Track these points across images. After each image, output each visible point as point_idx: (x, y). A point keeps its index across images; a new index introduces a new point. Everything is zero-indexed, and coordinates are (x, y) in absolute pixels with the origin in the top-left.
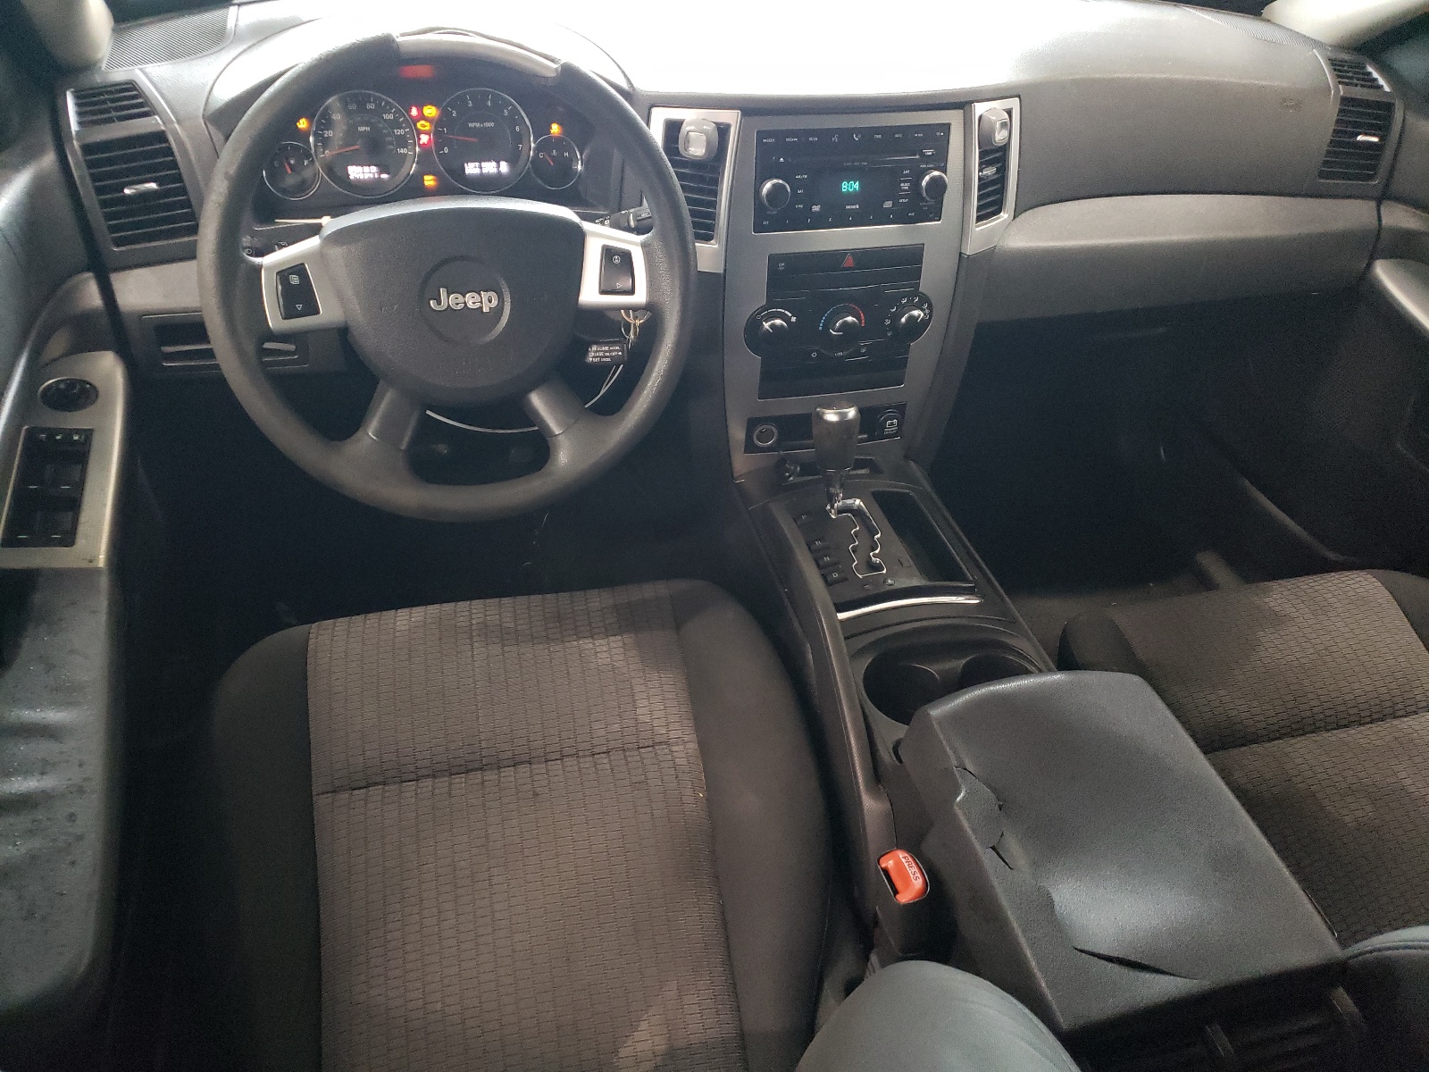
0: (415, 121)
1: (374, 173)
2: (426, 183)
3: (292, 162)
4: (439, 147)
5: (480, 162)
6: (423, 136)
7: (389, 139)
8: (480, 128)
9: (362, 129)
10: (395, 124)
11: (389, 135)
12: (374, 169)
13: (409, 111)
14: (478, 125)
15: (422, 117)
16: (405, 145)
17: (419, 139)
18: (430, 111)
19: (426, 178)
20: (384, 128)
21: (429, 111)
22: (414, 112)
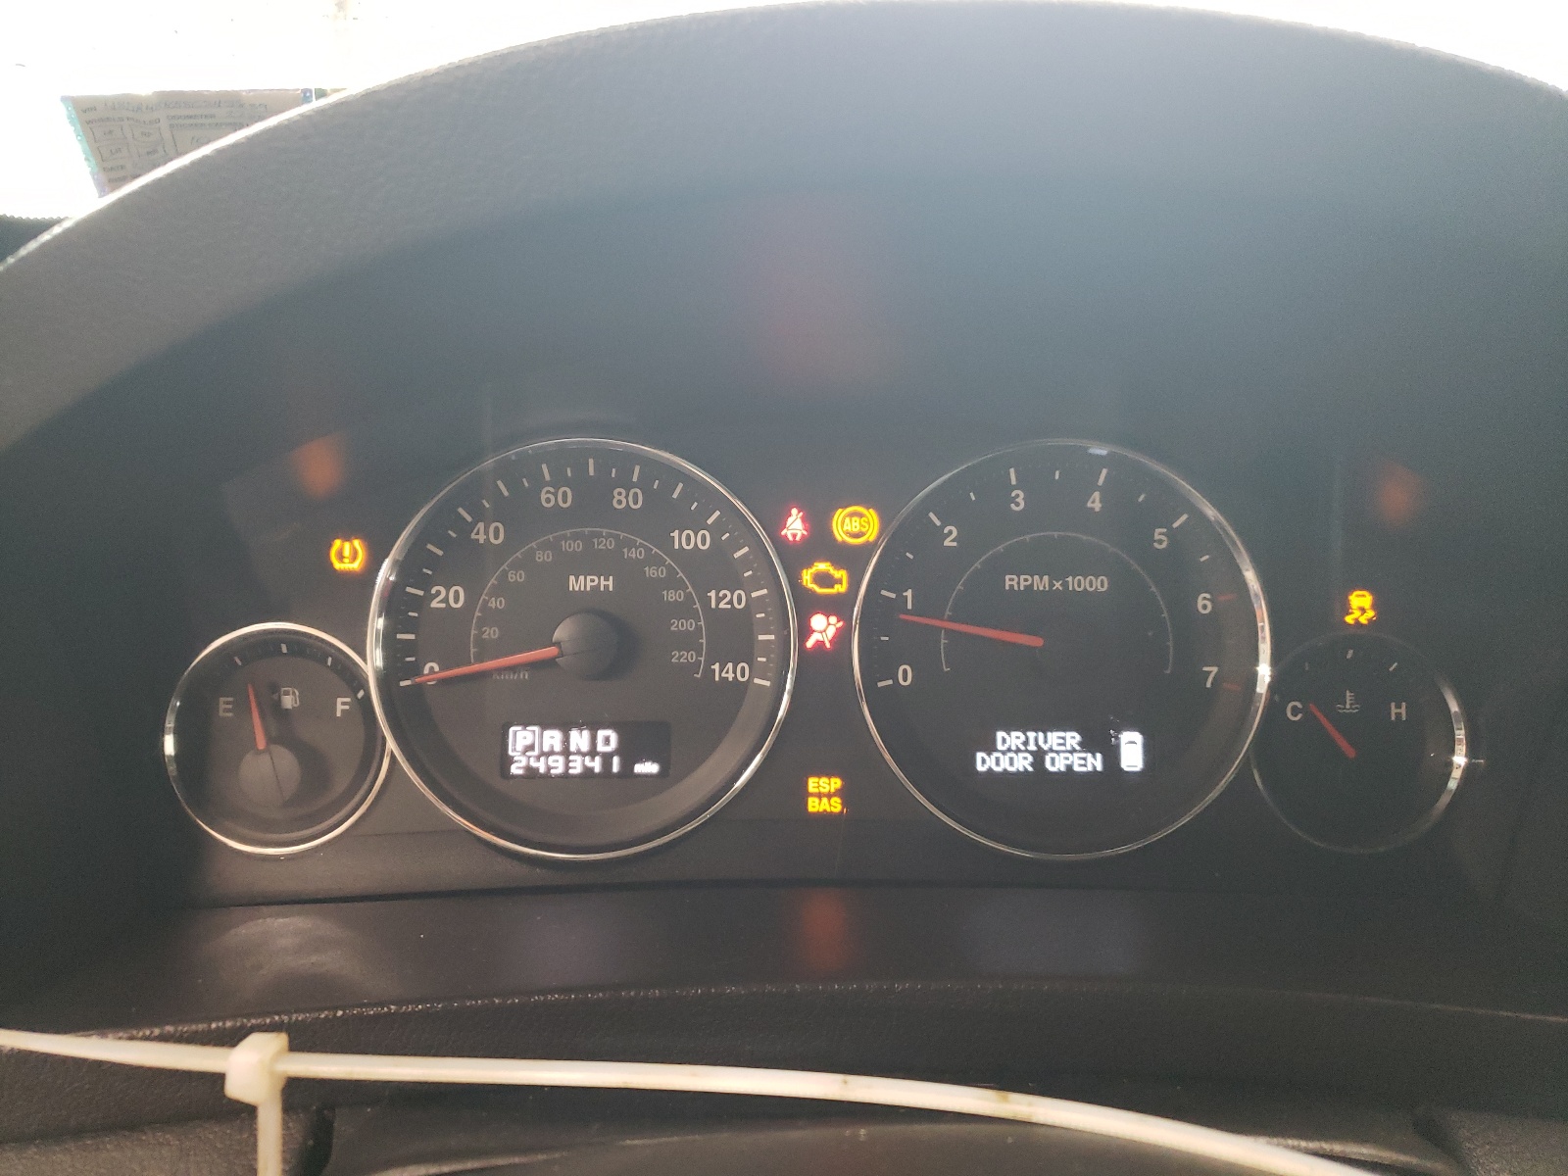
0: (796, 557)
1: (607, 759)
2: (814, 805)
3: (289, 701)
4: (878, 662)
5: (1045, 732)
6: (818, 621)
7: (678, 625)
8: (1049, 593)
9: (578, 584)
10: (716, 569)
11: (684, 610)
12: (608, 739)
13: (774, 524)
14: (1041, 583)
15: (820, 544)
16: (744, 652)
17: (805, 631)
18: (856, 524)
19: (814, 784)
20: (672, 582)
21: (854, 525)
22: (795, 526)
